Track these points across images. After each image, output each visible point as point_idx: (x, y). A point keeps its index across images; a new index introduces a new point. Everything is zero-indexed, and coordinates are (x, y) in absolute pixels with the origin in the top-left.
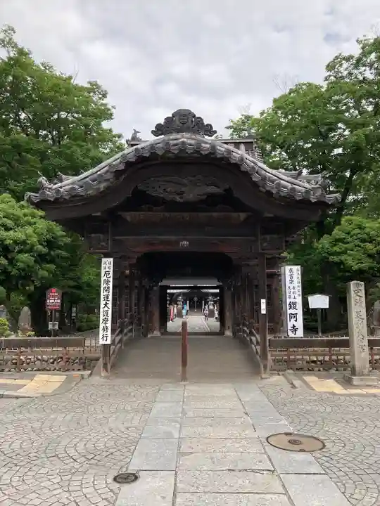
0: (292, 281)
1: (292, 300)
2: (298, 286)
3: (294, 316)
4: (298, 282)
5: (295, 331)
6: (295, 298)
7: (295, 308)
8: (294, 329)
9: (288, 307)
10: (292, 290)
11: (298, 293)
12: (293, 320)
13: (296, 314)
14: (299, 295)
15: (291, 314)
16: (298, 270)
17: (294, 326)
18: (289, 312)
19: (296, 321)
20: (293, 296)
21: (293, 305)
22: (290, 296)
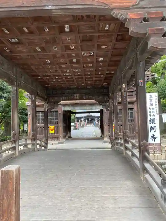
0: (151, 104)
1: (152, 117)
2: (156, 107)
3: (153, 128)
4: (156, 105)
5: (154, 139)
6: (154, 116)
7: (154, 123)
8: (154, 137)
9: (149, 122)
10: (152, 111)
11: (155, 112)
12: (152, 131)
13: (155, 127)
14: (157, 113)
15: (152, 127)
16: (155, 96)
17: (153, 136)
18: (150, 125)
19: (155, 132)
20: (152, 114)
21: (153, 121)
22: (150, 114)
